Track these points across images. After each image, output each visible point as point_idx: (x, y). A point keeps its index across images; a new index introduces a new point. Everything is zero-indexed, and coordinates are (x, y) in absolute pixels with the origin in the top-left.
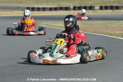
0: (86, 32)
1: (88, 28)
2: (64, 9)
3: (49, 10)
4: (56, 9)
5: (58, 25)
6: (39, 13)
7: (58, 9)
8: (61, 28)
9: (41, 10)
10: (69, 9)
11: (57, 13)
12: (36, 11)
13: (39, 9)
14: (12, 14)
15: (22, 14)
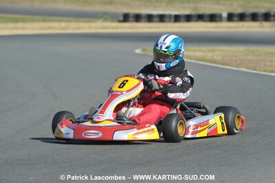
0: (255, 70)
1: (260, 61)
2: (206, 19)
3: (173, 19)
4: (188, 18)
5: (192, 54)
6: (150, 28)
7: (194, 19)
8: (198, 60)
9: (155, 19)
10: (218, 19)
11: (189, 27)
12: (145, 21)
13: (150, 18)
14: (90, 28)
15: (113, 28)
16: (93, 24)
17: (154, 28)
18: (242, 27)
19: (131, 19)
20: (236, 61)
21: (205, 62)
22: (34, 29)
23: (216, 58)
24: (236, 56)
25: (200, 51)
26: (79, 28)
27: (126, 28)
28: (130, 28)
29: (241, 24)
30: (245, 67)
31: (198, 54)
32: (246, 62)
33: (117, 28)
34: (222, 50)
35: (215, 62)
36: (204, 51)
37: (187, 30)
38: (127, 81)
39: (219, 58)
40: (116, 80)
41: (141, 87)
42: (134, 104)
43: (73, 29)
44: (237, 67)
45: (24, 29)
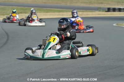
9: (122, 11)
15: (103, 14)
19: (111, 10)
26: (87, 15)
27: (109, 14)
45: (63, 15)
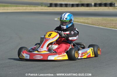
0: (106, 27)
1: (108, 23)
2: (85, 6)
3: (71, 6)
4: (78, 5)
5: (79, 20)
6: (61, 9)
7: (80, 6)
8: (82, 23)
9: (64, 6)
10: (90, 6)
11: (78, 9)
12: (59, 7)
13: (61, 5)
14: (36, 9)
15: (46, 9)
16: (37, 8)
17: (63, 9)
18: (101, 9)
19: (53, 6)
20: (97, 24)
21: (84, 24)
22: (12, 10)
23: (89, 22)
24: (98, 21)
25: (82, 19)
26: (31, 9)
27: (51, 9)
28: (53, 9)
29: (100, 8)
30: (102, 26)
31: (82, 20)
32: (102, 24)
33: (47, 9)
34: (91, 19)
35: (89, 24)
36: (84, 19)
37: (77, 10)
38: (52, 33)
39: (90, 22)
40: (47, 33)
41: (58, 36)
42: (54, 44)
43: (28, 10)
44: (98, 26)
45: (8, 10)
